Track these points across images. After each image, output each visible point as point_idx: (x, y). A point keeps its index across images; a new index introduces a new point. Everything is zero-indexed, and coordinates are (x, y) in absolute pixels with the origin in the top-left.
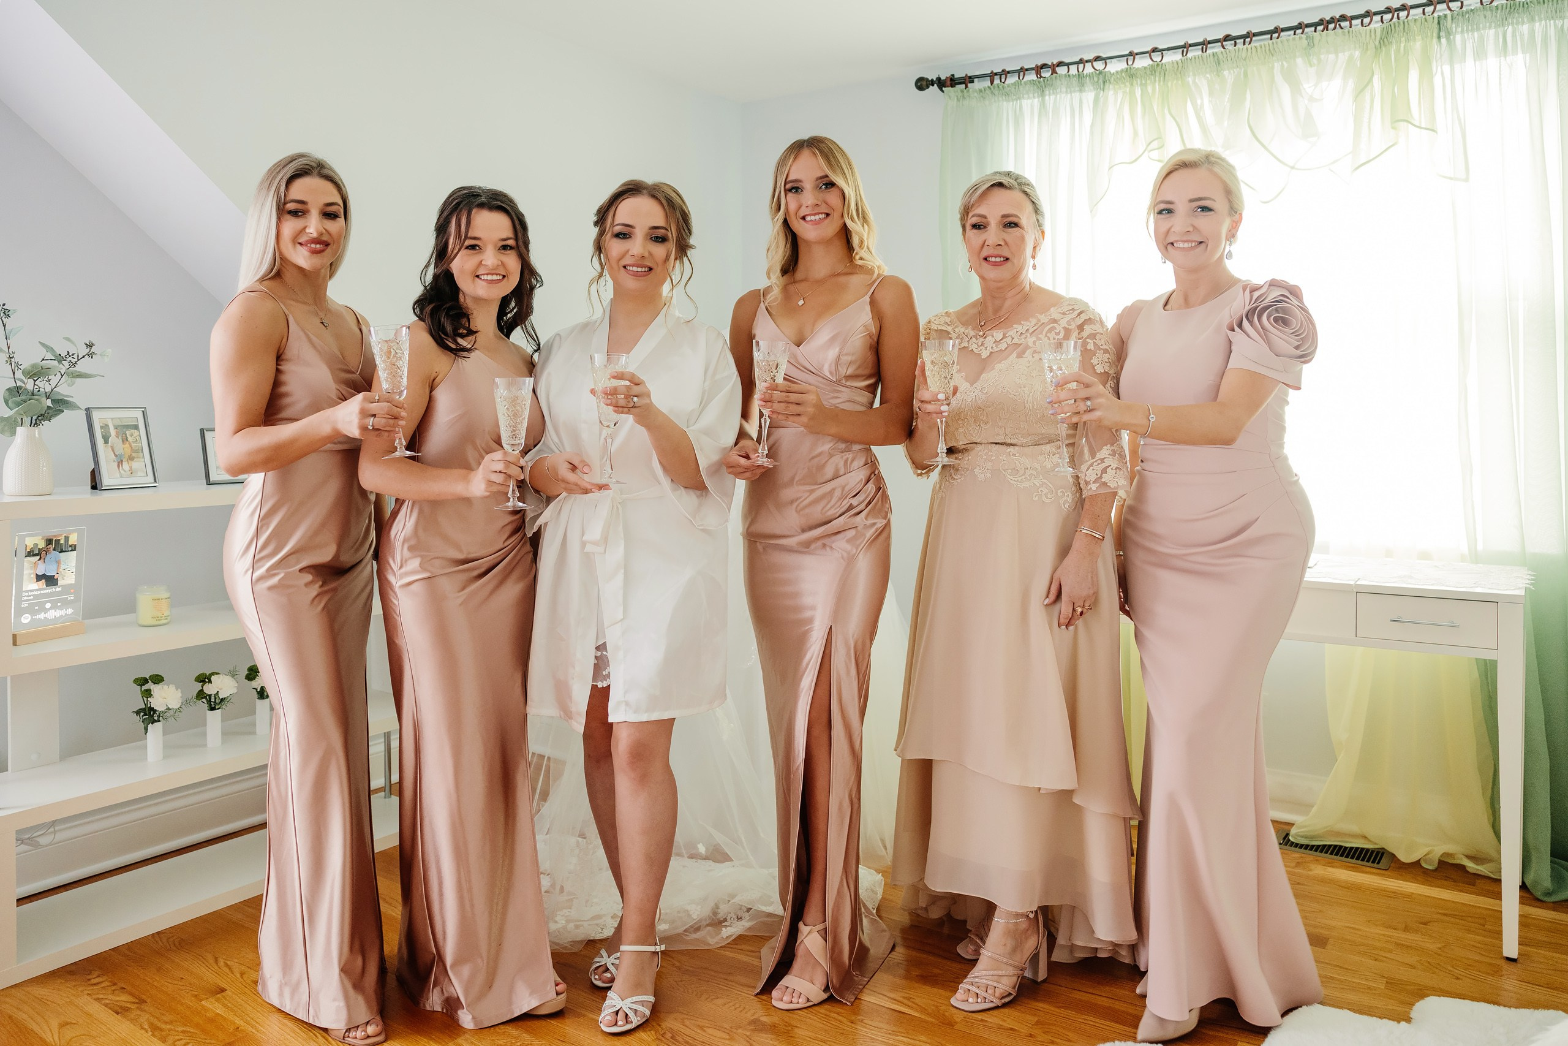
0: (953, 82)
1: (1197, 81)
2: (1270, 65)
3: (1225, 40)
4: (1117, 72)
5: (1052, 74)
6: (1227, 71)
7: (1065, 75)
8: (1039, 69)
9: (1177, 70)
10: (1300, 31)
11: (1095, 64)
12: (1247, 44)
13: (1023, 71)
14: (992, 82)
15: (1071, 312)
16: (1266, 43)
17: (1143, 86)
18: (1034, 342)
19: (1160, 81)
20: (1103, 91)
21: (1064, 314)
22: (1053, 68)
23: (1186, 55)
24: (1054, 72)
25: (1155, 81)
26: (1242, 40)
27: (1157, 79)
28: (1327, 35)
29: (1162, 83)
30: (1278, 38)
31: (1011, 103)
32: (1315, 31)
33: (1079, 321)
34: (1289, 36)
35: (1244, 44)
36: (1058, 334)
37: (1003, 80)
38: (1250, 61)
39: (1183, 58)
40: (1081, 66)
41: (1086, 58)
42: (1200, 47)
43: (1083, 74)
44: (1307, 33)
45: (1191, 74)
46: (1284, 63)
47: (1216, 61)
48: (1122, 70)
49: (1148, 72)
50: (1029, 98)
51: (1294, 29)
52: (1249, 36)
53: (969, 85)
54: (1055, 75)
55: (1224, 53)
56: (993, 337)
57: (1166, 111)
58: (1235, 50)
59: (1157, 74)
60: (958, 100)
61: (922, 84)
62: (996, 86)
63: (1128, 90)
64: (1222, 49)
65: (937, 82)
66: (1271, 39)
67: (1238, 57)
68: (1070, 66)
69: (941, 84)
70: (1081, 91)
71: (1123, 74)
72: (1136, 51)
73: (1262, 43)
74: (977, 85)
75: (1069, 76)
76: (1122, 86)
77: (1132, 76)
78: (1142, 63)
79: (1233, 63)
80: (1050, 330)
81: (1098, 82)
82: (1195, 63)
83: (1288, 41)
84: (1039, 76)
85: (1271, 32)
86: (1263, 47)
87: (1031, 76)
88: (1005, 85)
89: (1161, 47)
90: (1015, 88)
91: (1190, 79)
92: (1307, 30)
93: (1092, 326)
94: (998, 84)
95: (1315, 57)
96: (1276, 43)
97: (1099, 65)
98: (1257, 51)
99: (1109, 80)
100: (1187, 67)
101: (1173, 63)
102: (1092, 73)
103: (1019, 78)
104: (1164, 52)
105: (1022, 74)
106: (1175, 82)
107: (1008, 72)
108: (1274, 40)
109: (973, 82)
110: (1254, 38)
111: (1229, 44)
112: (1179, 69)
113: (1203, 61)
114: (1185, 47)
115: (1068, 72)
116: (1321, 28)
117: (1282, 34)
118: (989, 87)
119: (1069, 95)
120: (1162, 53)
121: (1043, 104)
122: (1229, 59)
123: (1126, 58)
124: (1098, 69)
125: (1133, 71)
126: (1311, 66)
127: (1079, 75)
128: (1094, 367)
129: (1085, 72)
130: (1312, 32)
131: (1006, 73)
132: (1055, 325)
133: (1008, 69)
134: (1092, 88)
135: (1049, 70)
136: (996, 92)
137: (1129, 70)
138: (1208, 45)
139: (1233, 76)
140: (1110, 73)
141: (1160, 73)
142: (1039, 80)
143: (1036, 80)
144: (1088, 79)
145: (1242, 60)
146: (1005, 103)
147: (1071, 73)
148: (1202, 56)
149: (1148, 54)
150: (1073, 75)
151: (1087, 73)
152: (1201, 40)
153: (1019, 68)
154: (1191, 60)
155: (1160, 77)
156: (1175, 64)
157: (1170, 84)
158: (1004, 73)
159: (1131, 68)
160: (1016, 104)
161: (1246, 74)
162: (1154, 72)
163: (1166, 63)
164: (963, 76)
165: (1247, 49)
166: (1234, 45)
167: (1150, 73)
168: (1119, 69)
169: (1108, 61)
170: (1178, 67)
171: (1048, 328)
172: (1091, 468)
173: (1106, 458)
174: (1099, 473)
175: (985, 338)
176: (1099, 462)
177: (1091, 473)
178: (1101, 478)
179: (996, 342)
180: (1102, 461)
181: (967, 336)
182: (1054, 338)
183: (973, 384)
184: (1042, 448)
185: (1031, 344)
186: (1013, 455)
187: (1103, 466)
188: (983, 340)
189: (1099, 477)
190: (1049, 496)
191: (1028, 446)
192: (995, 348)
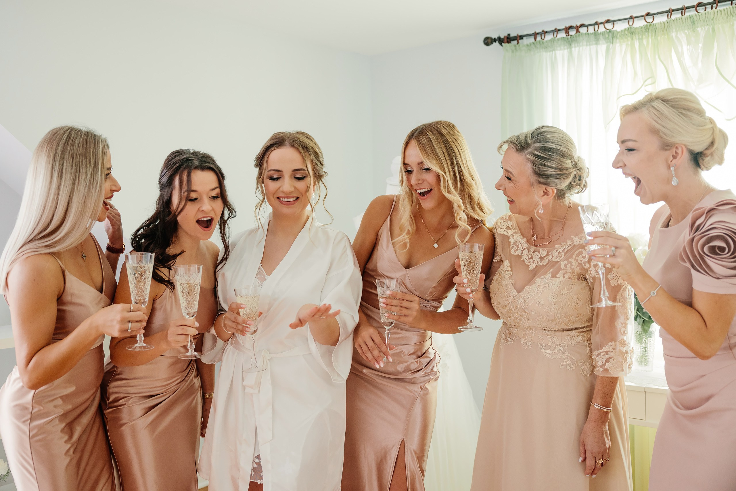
0: (509, 39)
1: (678, 35)
2: (731, 23)
3: (698, 6)
4: (622, 31)
5: (576, 33)
6: (700, 28)
7: (586, 34)
8: (567, 30)
9: (664, 28)
11: (606, 25)
12: (714, 8)
13: (557, 31)
14: (535, 39)
16: (728, 7)
17: (640, 39)
18: (565, 265)
19: (652, 36)
20: (612, 43)
22: (577, 28)
23: (670, 17)
24: (578, 31)
25: (649, 36)
26: (710, 6)
27: (650, 34)
29: (653, 37)
31: (549, 53)
35: (712, 8)
36: (584, 257)
37: (543, 38)
38: (716, 20)
39: (668, 20)
40: (596, 27)
41: (599, 21)
42: (680, 11)
43: (598, 33)
45: (674, 30)
47: (692, 21)
48: (625, 30)
49: (644, 30)
50: (561, 50)
52: (716, 3)
53: (520, 41)
54: (578, 33)
55: (698, 15)
56: (539, 252)
57: (657, 57)
58: (705, 13)
59: (650, 31)
60: (513, 52)
61: (488, 41)
62: (538, 42)
63: (629, 43)
64: (696, 13)
65: (498, 40)
66: (732, 4)
67: (708, 18)
68: (589, 27)
69: (501, 41)
70: (596, 44)
71: (626, 32)
72: (634, 15)
73: (725, 7)
74: (526, 41)
75: (588, 34)
76: (625, 40)
77: (632, 33)
78: (639, 23)
79: (704, 22)
80: (578, 255)
81: (608, 38)
82: (677, 22)
84: (567, 34)
86: (726, 10)
87: (562, 35)
88: (544, 41)
89: (652, 12)
91: (674, 35)
94: (539, 41)
97: (609, 26)
98: (721, 14)
100: (671, 26)
101: (661, 23)
102: (604, 32)
104: (655, 16)
105: (555, 33)
106: (663, 36)
107: (546, 32)
109: (522, 39)
110: (720, 5)
111: (701, 9)
112: (666, 27)
113: (682, 21)
114: (670, 12)
115: (587, 31)
118: (533, 43)
119: (588, 47)
120: (653, 17)
121: (571, 53)
122: (701, 20)
123: (627, 20)
124: (608, 29)
125: (633, 30)
127: (595, 33)
129: (599, 31)
131: (545, 33)
132: (583, 250)
133: (546, 30)
134: (604, 42)
135: (574, 30)
136: (538, 46)
137: (630, 28)
138: (686, 10)
139: (704, 31)
140: (617, 31)
141: (652, 31)
142: (568, 37)
143: (565, 38)
144: (601, 35)
145: (711, 20)
146: (544, 53)
147: (589, 32)
148: (682, 18)
149: (643, 18)
150: (591, 33)
151: (600, 32)
152: (681, 6)
153: (553, 29)
154: (673, 21)
155: (652, 33)
156: (663, 25)
157: (659, 38)
158: (543, 33)
159: (631, 28)
160: (552, 54)
161: (713, 30)
162: (647, 30)
163: (656, 23)
164: (516, 35)
165: (714, 12)
166: (704, 9)
167: (645, 30)
168: (623, 28)
169: (615, 23)
170: (665, 26)
171: (577, 252)
172: (599, 356)
173: (609, 351)
174: (604, 361)
175: (534, 252)
176: (605, 353)
177: (599, 361)
178: (605, 365)
179: (541, 258)
180: (607, 353)
181: (522, 245)
182: (581, 261)
183: (519, 292)
184: (569, 333)
185: (563, 266)
186: (547, 335)
187: (607, 356)
188: (532, 254)
189: (603, 364)
190: (572, 365)
191: (558, 331)
192: (540, 262)
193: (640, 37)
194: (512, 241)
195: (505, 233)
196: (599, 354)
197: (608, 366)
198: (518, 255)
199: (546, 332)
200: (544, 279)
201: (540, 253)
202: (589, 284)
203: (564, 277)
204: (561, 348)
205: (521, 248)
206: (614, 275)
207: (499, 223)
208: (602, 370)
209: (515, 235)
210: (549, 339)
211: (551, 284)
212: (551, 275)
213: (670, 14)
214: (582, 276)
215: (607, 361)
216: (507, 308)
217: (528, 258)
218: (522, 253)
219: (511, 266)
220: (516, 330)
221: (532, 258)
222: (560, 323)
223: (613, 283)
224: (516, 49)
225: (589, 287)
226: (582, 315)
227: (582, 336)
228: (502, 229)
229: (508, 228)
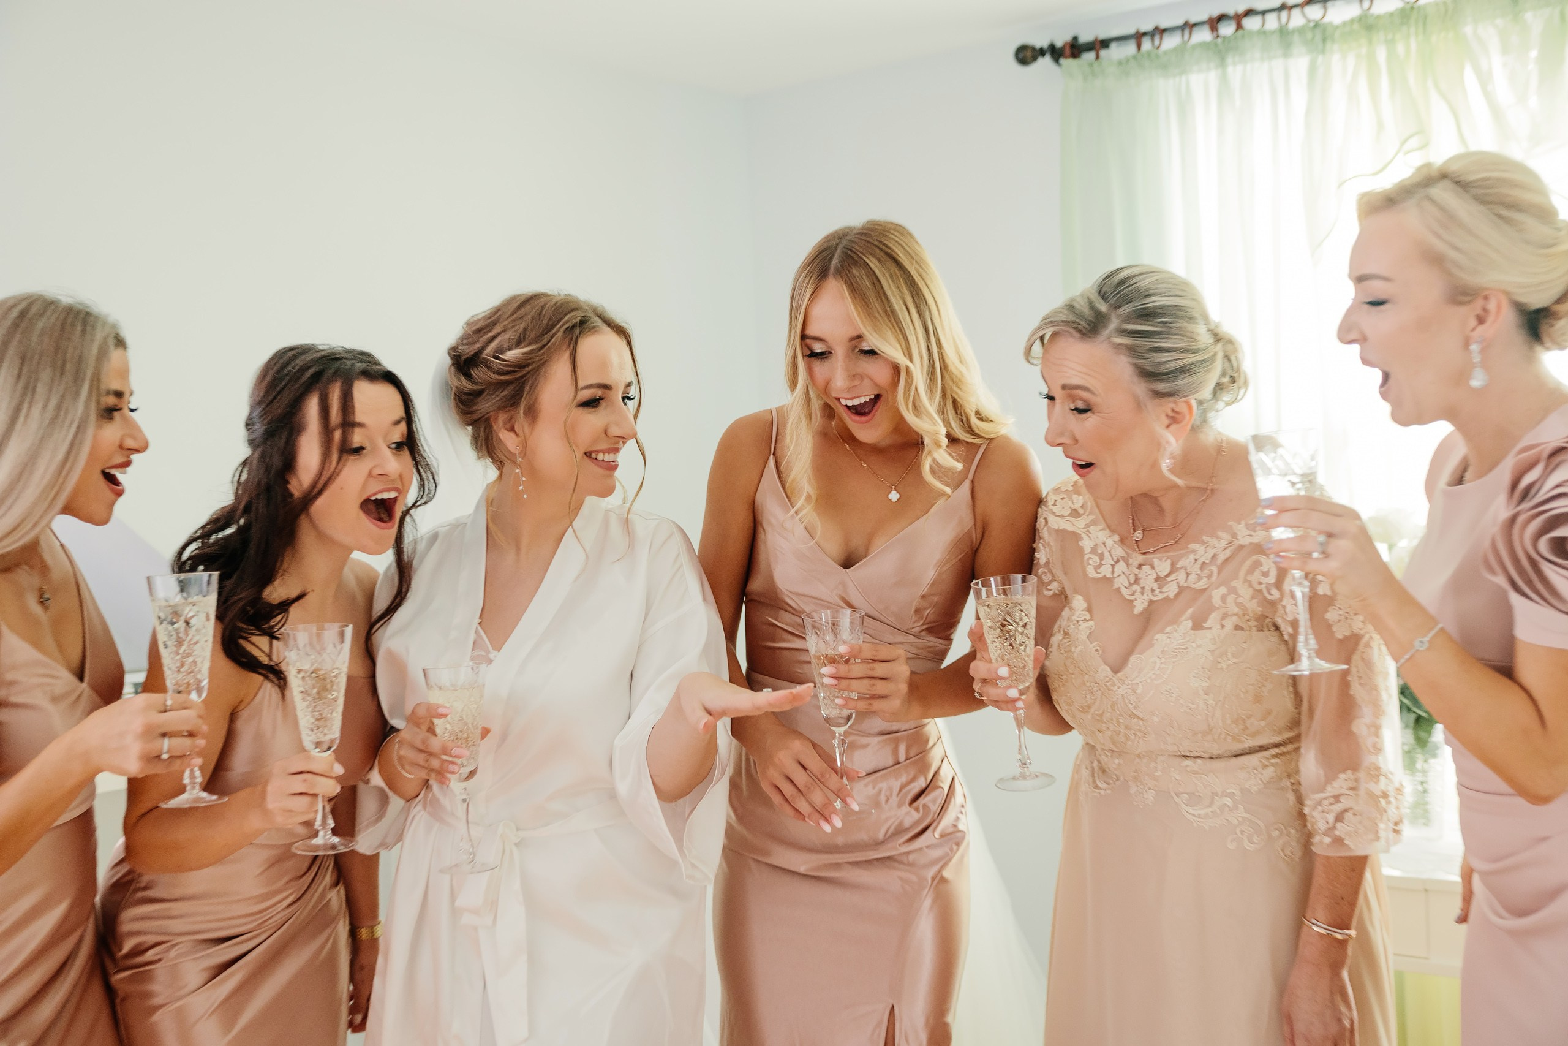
0: (1075, 49)
1: (1479, 32)
4: (1344, 24)
5: (1237, 30)
7: (1259, 32)
8: (1214, 23)
11: (1307, 10)
13: (1189, 27)
14: (1139, 47)
17: (1390, 43)
18: (1224, 597)
19: (1417, 35)
20: (1324, 55)
22: (1238, 19)
24: (1239, 27)
25: (1409, 34)
27: (1412, 31)
29: (1421, 37)
31: (1172, 81)
36: (1266, 575)
37: (1157, 44)
40: (1284, 14)
43: (1288, 30)
45: (1470, 19)
48: (1356, 18)
49: (1397, 21)
50: (1200, 72)
53: (1103, 53)
54: (1241, 32)
56: (1153, 567)
57: (1430, 84)
59: (1412, 23)
60: (1084, 80)
61: (1026, 55)
62: (1145, 57)
63: (1364, 51)
65: (1049, 51)
68: (1267, 16)
69: (1056, 53)
70: (1285, 56)
71: (1356, 27)
74: (1115, 52)
75: (1264, 33)
76: (1354, 44)
77: (1370, 28)
78: (1385, 5)
80: (1250, 570)
81: (1313, 40)
84: (1215, 35)
87: (1203, 35)
88: (1160, 52)
90: (1177, 57)
91: (1469, 31)
94: (1148, 53)
97: (1316, 11)
99: (1332, 36)
100: (1462, 9)
101: (1437, 4)
102: (1303, 26)
103: (1183, 39)
105: (1187, 32)
106: (1443, 34)
107: (1165, 30)
109: (1107, 47)
115: (1263, 26)
118: (1134, 58)
119: (1266, 64)
121: (1224, 79)
124: (1314, 18)
125: (1371, 20)
127: (1281, 30)
128: (1329, 627)
129: (1291, 26)
131: (1159, 32)
132: (1262, 558)
133: (1162, 26)
134: (1304, 50)
135: (1231, 24)
136: (1146, 64)
137: (1362, 18)
139: (1541, 20)
142: (1216, 40)
143: (1209, 43)
144: (1297, 35)
146: (1161, 83)
147: (1268, 27)
150: (1271, 30)
151: (1294, 28)
153: (1181, 22)
155: (1417, 29)
158: (1156, 32)
159: (1366, 15)
160: (1180, 81)
164: (1090, 37)
167: (1399, 21)
170: (1447, 10)
171: (1248, 563)
172: (1320, 808)
173: (1342, 795)
174: (1331, 818)
175: (1140, 566)
177: (1320, 819)
178: (1334, 828)
180: (1337, 798)
181: (1109, 552)
182: (1260, 583)
183: (1116, 671)
184: (1244, 760)
185: (1216, 600)
186: (1192, 770)
187: (1338, 807)
188: (1136, 571)
189: (1330, 826)
190: (1256, 839)
191: (1219, 757)
192: (1157, 591)
193: (1389, 37)
194: (1086, 544)
195: (1069, 527)
196: (1319, 803)
197: (1341, 830)
198: (1105, 578)
200: (1175, 634)
202: (1286, 637)
203: (1223, 626)
204: (1228, 801)
205: (1109, 561)
206: (1341, 612)
208: (1328, 840)
209: (1091, 529)
210: (1197, 782)
211: (1194, 645)
212: (1190, 624)
214: (1267, 620)
215: (1339, 818)
216: (1092, 710)
217: (1129, 583)
218: (1113, 572)
219: (1089, 609)
220: (1117, 761)
221: (1137, 580)
222: (1223, 736)
223: (1340, 632)
224: (1093, 73)
225: (1286, 646)
226: (1274, 713)
227: (1276, 766)
228: (1059, 516)
229: (1075, 513)
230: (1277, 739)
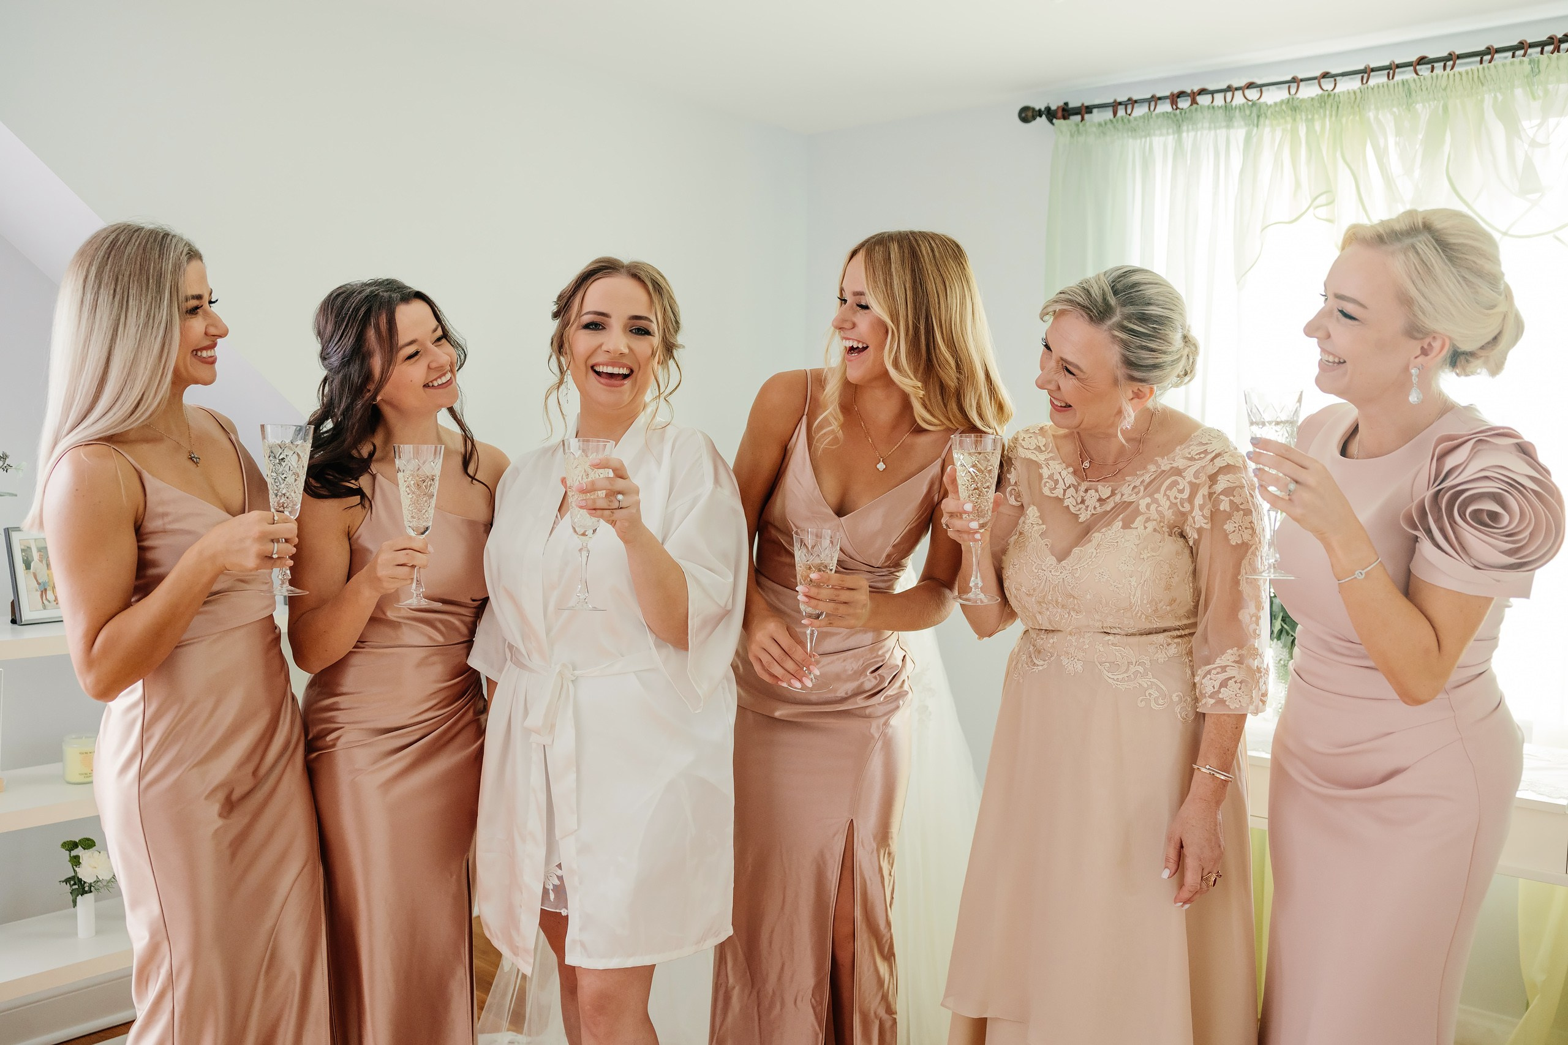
0: (1066, 112)
1: (1380, 116)
2: (1479, 98)
3: (1418, 64)
4: (1276, 104)
5: (1191, 105)
6: (1421, 105)
7: (1209, 107)
8: (1174, 98)
9: (1355, 102)
10: (1522, 52)
11: (1247, 92)
12: (1448, 69)
13: (1155, 100)
14: (1115, 114)
15: (1202, 456)
16: (1474, 67)
17: (1310, 122)
18: (1148, 506)
19: (1331, 116)
20: (1257, 126)
21: (1192, 459)
22: (1193, 96)
23: (1367, 82)
24: (1194, 102)
25: (1325, 115)
26: (1442, 64)
27: (1328, 112)
28: (1558, 59)
29: (1334, 118)
30: (1490, 62)
31: (1139, 141)
32: (1542, 53)
33: (1211, 470)
34: (1506, 58)
35: (1445, 69)
36: (1181, 491)
37: (1129, 111)
38: (1451, 91)
39: (1363, 87)
40: (1229, 95)
41: (1235, 85)
42: (1386, 72)
43: (1232, 106)
44: (1530, 55)
45: (1373, 107)
46: (1498, 95)
47: (1406, 90)
48: (1282, 102)
49: (1316, 104)
50: (1161, 135)
51: (1513, 49)
52: (1451, 59)
53: (1087, 116)
54: (1195, 106)
55: (1417, 81)
57: (1338, 154)
58: (1432, 77)
59: (1328, 106)
60: (1072, 136)
61: (1027, 115)
62: (1120, 119)
63: (1289, 127)
64: (1415, 75)
65: (1045, 112)
66: (1481, 62)
67: (1436, 86)
68: (1216, 95)
69: (1051, 114)
70: (1228, 127)
71: (1284, 107)
72: (1300, 76)
73: (1468, 68)
74: (1097, 116)
75: (1213, 107)
76: (1282, 121)
77: (1294, 109)
78: (1309, 91)
79: (1429, 93)
80: (1170, 488)
81: (1250, 116)
82: (1379, 92)
83: (1504, 65)
84: (1175, 107)
85: (1480, 54)
86: (1470, 73)
87: (1165, 107)
88: (1131, 118)
89: (1333, 71)
90: (1144, 122)
91: (1371, 115)
92: (1530, 51)
93: (1229, 477)
94: (1122, 117)
95: (1540, 87)
96: (1488, 68)
97: (1252, 94)
98: (1461, 79)
99: (1265, 113)
100: (1368, 98)
101: (1349, 93)
102: (1243, 105)
103: (1149, 109)
104: (1338, 78)
105: (1153, 104)
106: (1351, 117)
107: (1136, 102)
108: (1485, 64)
109: (1091, 112)
110: (1458, 62)
111: (1424, 70)
112: (1357, 101)
113: (1389, 90)
114: (1367, 72)
115: (1212, 102)
116: (1550, 48)
117: (1496, 56)
118: (1111, 121)
119: (1213, 132)
120: (1335, 80)
121: (1179, 142)
122: (1424, 88)
123: (1287, 85)
124: (1250, 99)
125: (1296, 103)
126: (1534, 98)
127: (1226, 107)
128: (1226, 535)
129: (1234, 103)
130: (1537, 53)
131: (1132, 102)
132: (1179, 479)
133: (1135, 98)
134: (1242, 123)
135: (1188, 100)
136: (1120, 125)
137: (1291, 100)
138: (1397, 70)
139: (1428, 111)
140: (1267, 105)
141: (1332, 106)
142: (1175, 111)
143: (1170, 113)
144: (1237, 111)
145: (1441, 90)
146: (1131, 140)
147: (1216, 103)
148: (1387, 85)
149: (1316, 81)
150: (1218, 106)
151: (1236, 105)
152: (1387, 63)
153: (1149, 96)
154: (1372, 89)
155: (1332, 111)
156: (1352, 95)
157: (1344, 120)
158: (1130, 102)
159: (1293, 99)
160: (1145, 142)
161: (1445, 109)
162: (1323, 104)
163: (1340, 92)
164: (1078, 104)
165: (1448, 75)
166: (1430, 70)
167: (1319, 105)
168: (1278, 100)
169: (1264, 89)
170: (1356, 98)
171: (1168, 482)
172: (1209, 676)
173: (1228, 666)
174: (1217, 685)
175: (1086, 491)
176: (1219, 670)
177: (1208, 684)
178: (1219, 692)
179: (1100, 500)
180: (1224, 669)
181: (1063, 480)
182: (1176, 498)
183: (1060, 559)
184: (1153, 637)
185: (1142, 508)
186: (1112, 644)
187: (1223, 676)
188: (1083, 494)
189: (1216, 690)
190: (1160, 700)
191: (1133, 635)
192: (1098, 509)
193: (1310, 117)
194: (1045, 472)
195: (1033, 457)
196: (1209, 672)
197: (1225, 693)
198: (1057, 498)
199: (1111, 637)
200: (1109, 533)
201: (1098, 492)
202: (1191, 543)
203: (1145, 528)
204: (1140, 669)
205: (1061, 485)
206: (1235, 525)
207: (1020, 439)
208: (1212, 701)
209: (1051, 461)
210: (1115, 651)
212: (1120, 526)
213: (1366, 76)
214: (1176, 529)
215: (1224, 684)
216: (1036, 594)
217: (1077, 502)
218: (1064, 494)
219: (1042, 517)
220: (1051, 641)
221: (1083, 502)
222: (1139, 618)
223: (1234, 540)
224: (1078, 131)
225: (1189, 551)
226: (1178, 601)
227: (1178, 644)
228: (1026, 449)
229: (1038, 448)
230: (1178, 623)
